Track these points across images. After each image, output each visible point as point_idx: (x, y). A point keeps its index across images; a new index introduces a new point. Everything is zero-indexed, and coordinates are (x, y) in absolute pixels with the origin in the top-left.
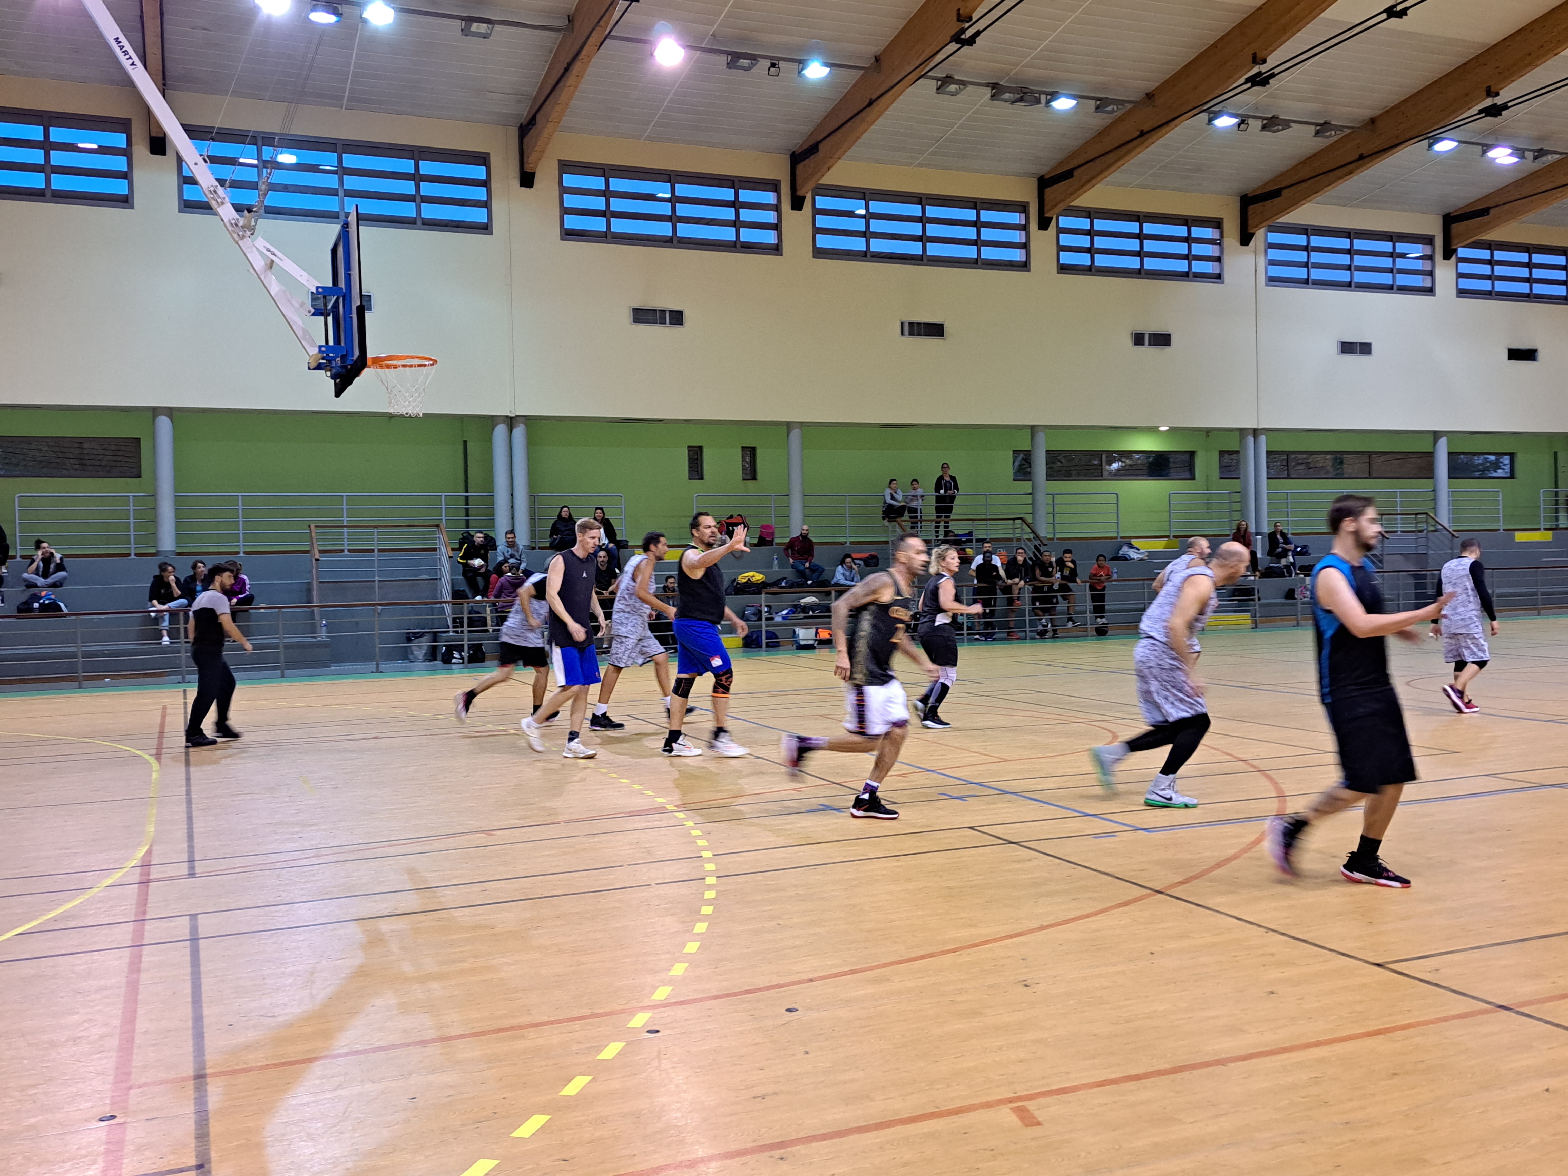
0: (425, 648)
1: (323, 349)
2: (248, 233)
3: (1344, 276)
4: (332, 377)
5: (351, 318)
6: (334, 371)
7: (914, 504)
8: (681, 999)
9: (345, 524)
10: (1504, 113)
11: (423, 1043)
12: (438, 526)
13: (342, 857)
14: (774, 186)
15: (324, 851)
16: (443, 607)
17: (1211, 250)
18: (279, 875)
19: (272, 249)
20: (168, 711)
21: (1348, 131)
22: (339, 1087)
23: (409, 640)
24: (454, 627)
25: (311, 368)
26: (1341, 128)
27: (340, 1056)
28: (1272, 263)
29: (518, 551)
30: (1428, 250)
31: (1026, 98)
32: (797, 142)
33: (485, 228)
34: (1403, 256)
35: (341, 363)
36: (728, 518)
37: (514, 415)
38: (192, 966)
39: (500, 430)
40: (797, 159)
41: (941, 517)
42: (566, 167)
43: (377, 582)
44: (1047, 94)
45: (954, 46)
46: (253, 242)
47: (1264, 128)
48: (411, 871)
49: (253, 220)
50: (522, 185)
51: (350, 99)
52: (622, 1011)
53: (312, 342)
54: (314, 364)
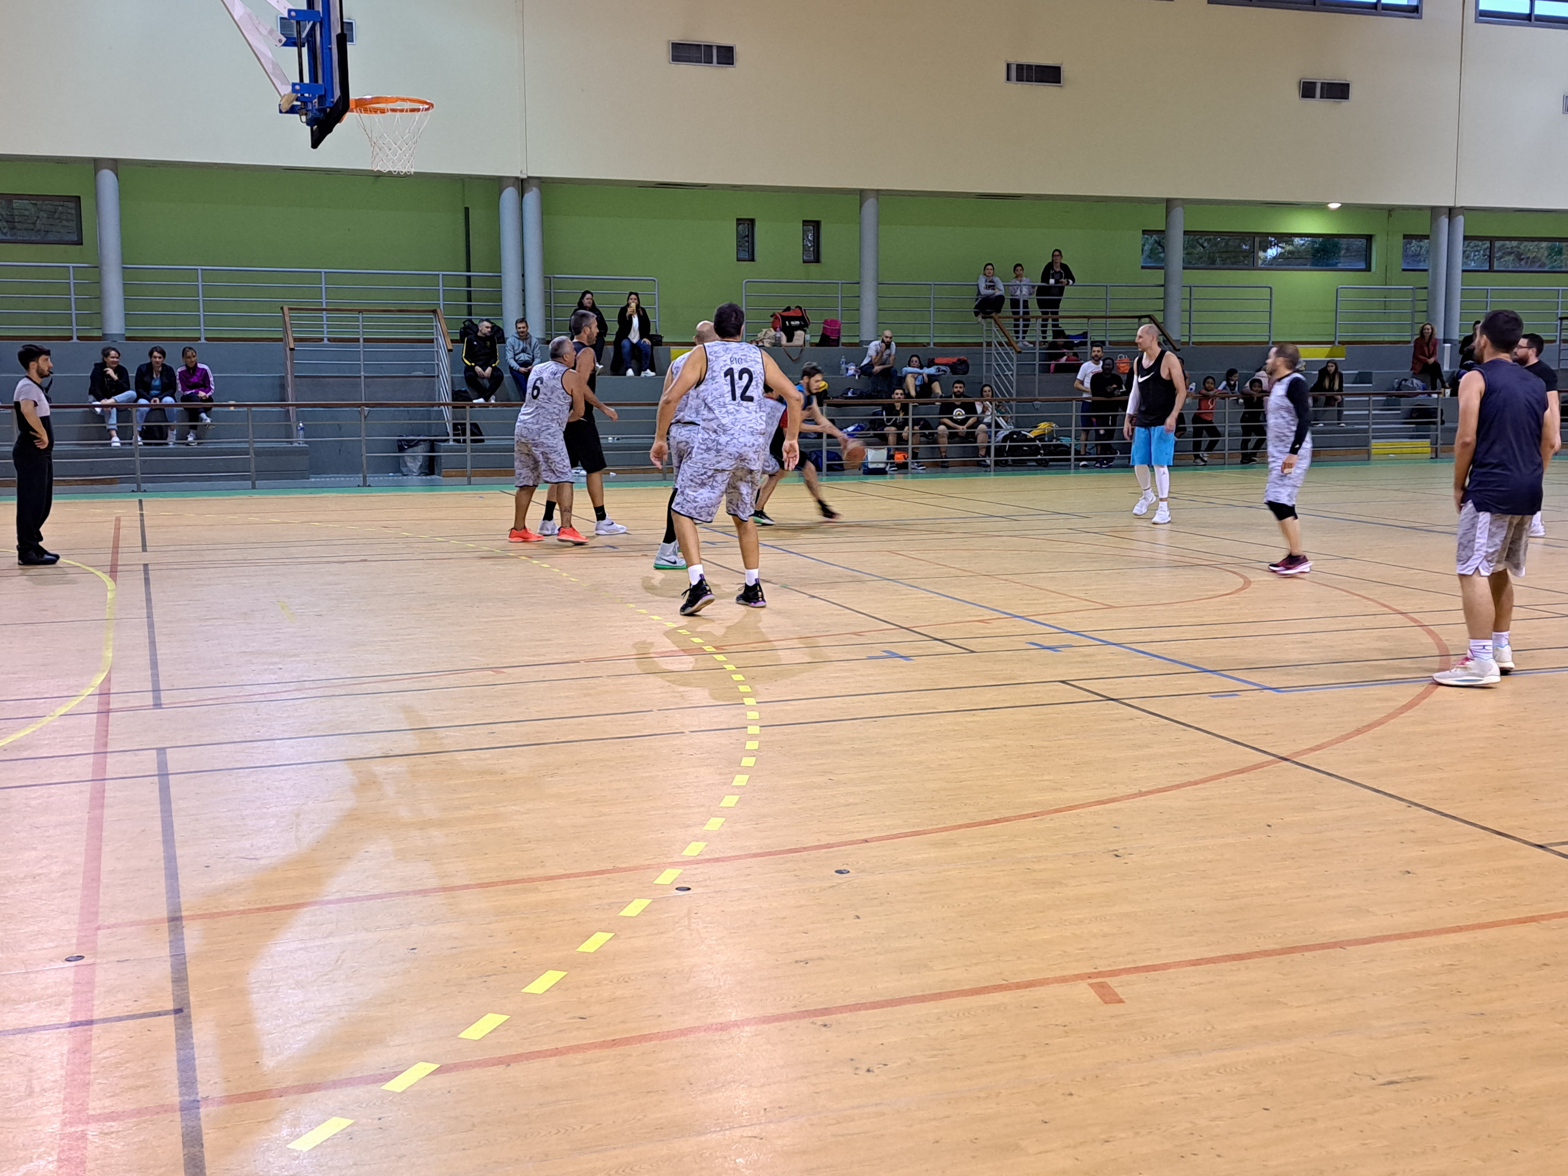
0: (421, 459)
1: (298, 87)
4: (308, 124)
5: (330, 49)
6: (310, 115)
8: (717, 856)
9: (324, 307)
11: (424, 892)
12: (434, 312)
13: (327, 692)
15: (307, 685)
16: (442, 411)
18: (256, 709)
20: (122, 523)
22: (331, 934)
23: (401, 449)
24: (454, 435)
25: (284, 111)
27: (330, 902)
29: (530, 345)
35: (319, 105)
36: (785, 310)
37: (525, 177)
38: (161, 804)
39: (509, 194)
41: (1047, 313)
43: (363, 378)
48: (407, 710)
52: (648, 867)
53: (284, 79)
54: (286, 107)
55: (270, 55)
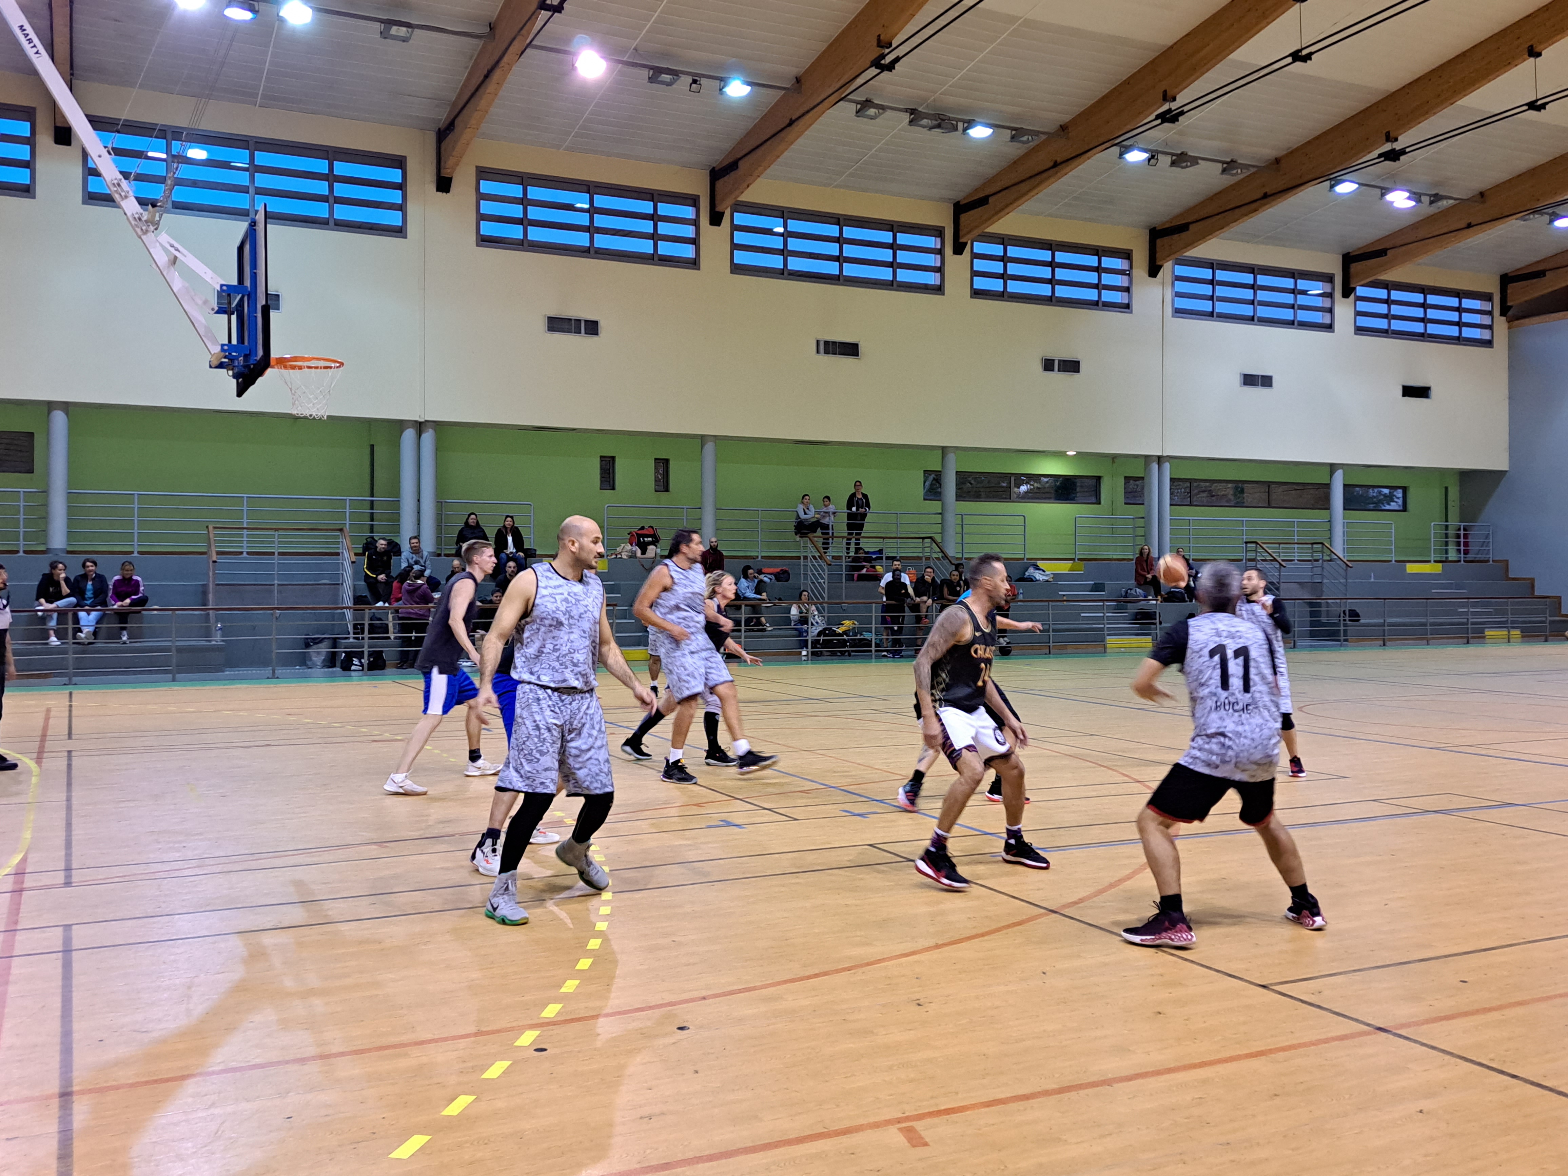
0: (324, 654)
1: (226, 348)
2: (152, 228)
3: (1247, 310)
4: (234, 376)
5: (256, 317)
6: (236, 370)
7: (825, 521)
8: (571, 1017)
9: (245, 526)
10: (1402, 158)
11: (302, 1061)
12: (341, 530)
14: (693, 201)
16: (344, 613)
17: (1120, 281)
18: (159, 885)
19: (176, 245)
20: (52, 713)
21: (1253, 170)
22: (212, 1105)
23: (307, 646)
24: (354, 633)
25: (213, 366)
26: (1247, 166)
27: (214, 1073)
28: (1179, 295)
29: (422, 558)
30: (1327, 288)
31: (943, 125)
32: (717, 159)
33: (399, 231)
34: (1304, 292)
35: (244, 362)
36: (639, 529)
37: (422, 420)
38: (63, 979)
39: (409, 434)
40: (716, 175)
41: (852, 534)
42: (483, 173)
43: (276, 585)
44: (964, 121)
45: (873, 71)
46: (156, 236)
47: (1173, 164)
48: (302, 883)
49: (157, 214)
50: (438, 190)
51: (264, 96)
52: (510, 1029)
53: (214, 340)
54: (215, 363)
55: (203, 321)
